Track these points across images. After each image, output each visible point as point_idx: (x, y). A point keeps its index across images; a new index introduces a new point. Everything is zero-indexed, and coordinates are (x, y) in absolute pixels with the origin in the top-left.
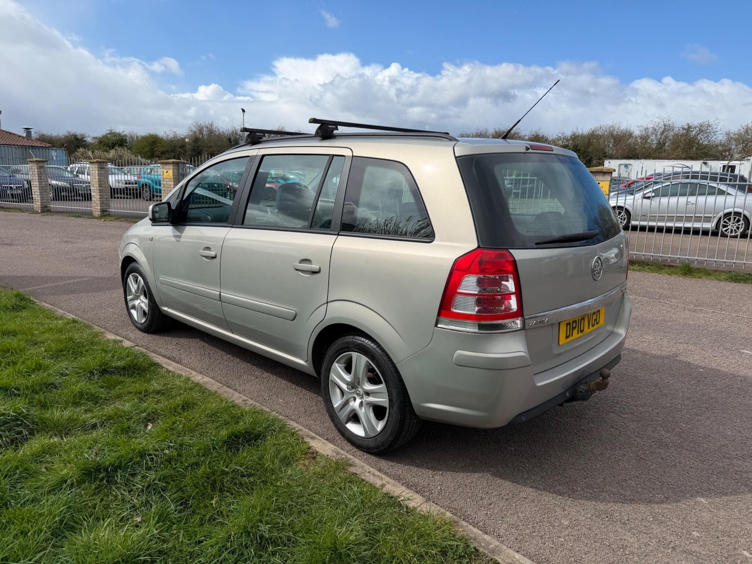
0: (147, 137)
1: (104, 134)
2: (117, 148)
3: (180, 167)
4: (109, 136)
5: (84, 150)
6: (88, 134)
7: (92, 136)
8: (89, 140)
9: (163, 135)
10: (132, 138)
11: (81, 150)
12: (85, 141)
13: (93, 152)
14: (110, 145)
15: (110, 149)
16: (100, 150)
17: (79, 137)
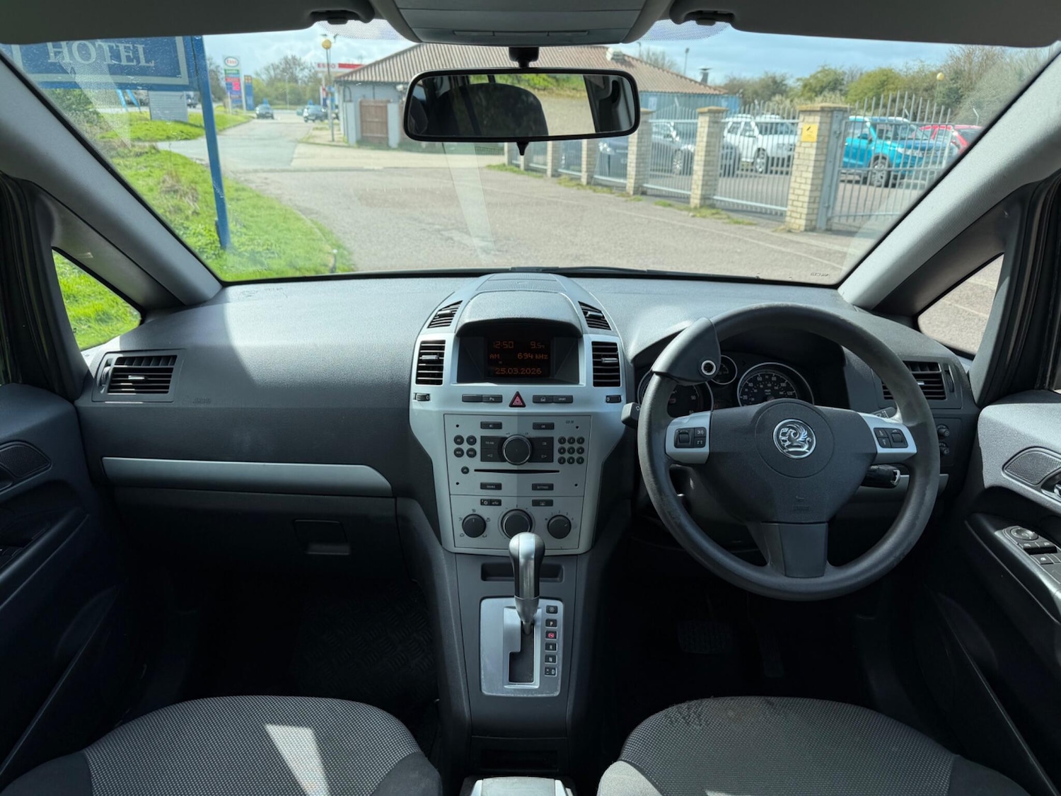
2: (827, 94)
3: (835, 119)
4: (819, 75)
5: (781, 98)
7: (796, 77)
8: (790, 82)
9: (901, 68)
10: (853, 76)
11: (778, 98)
12: (785, 85)
13: (792, 101)
14: (817, 89)
15: (816, 96)
16: (802, 98)
17: (778, 80)
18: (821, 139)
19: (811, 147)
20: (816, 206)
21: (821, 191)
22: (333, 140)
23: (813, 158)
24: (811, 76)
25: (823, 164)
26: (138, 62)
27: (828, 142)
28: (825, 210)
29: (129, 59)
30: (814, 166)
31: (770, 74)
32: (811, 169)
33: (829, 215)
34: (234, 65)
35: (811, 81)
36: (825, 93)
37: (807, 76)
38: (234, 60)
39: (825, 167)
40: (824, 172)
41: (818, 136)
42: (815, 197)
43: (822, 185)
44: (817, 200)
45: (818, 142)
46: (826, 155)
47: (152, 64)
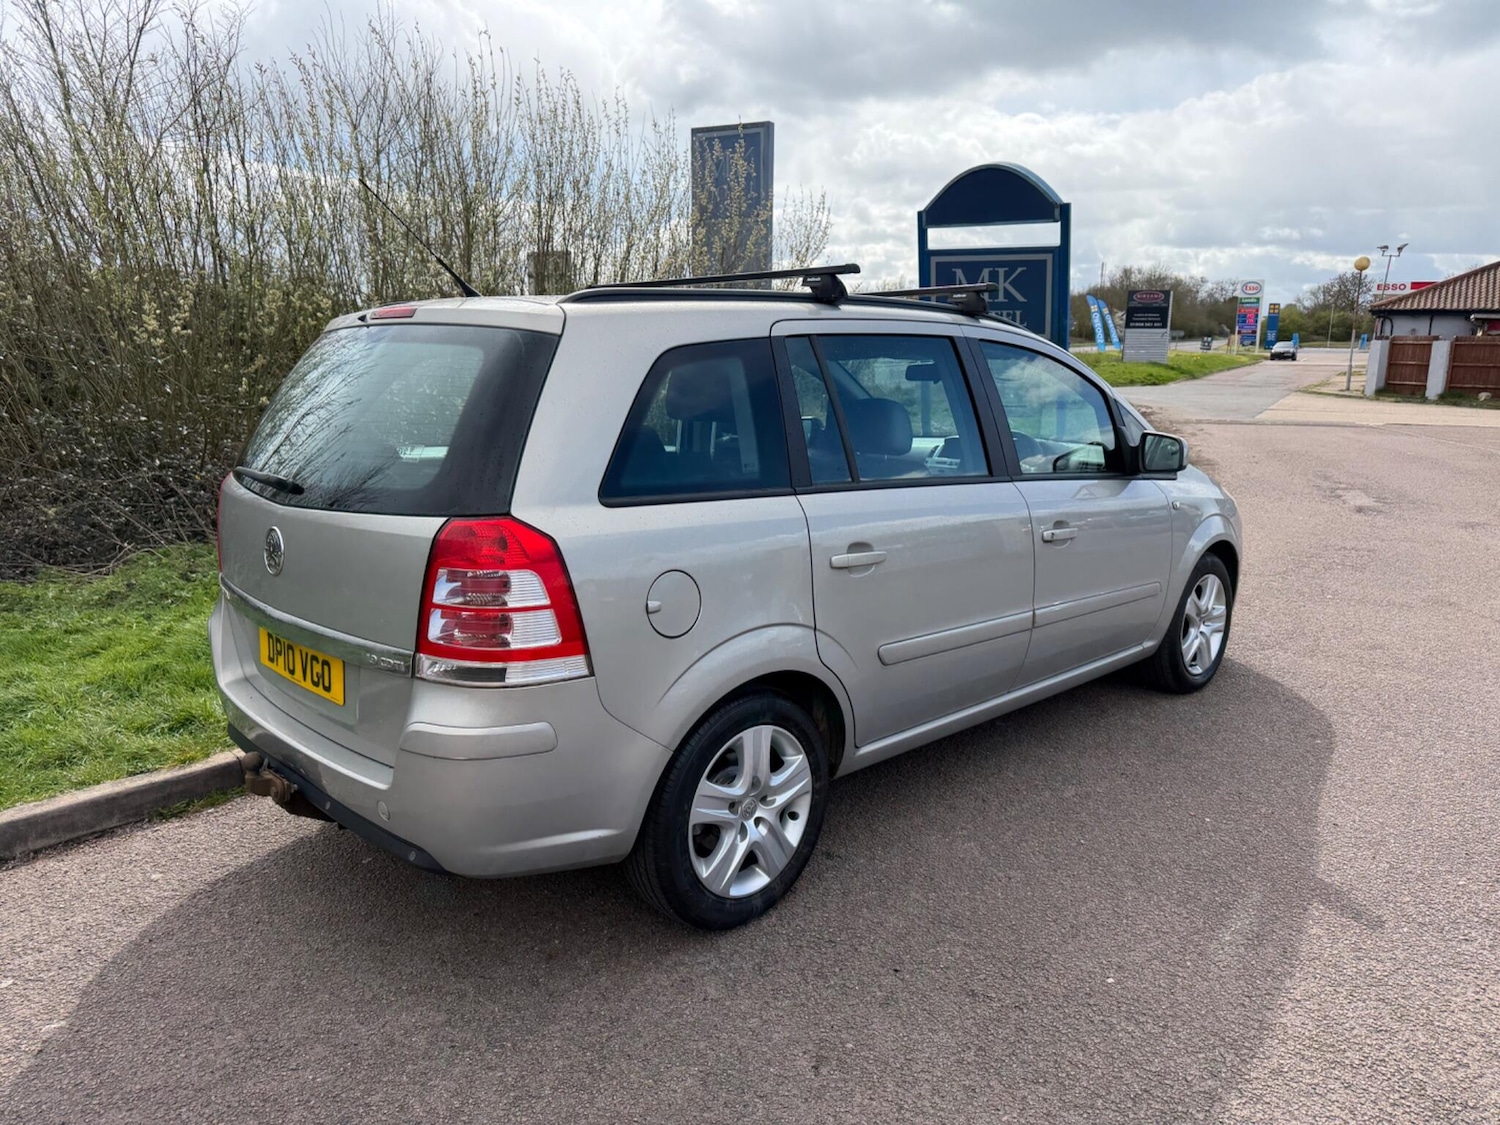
22: (1348, 389)
34: (1255, 291)
38: (1256, 285)
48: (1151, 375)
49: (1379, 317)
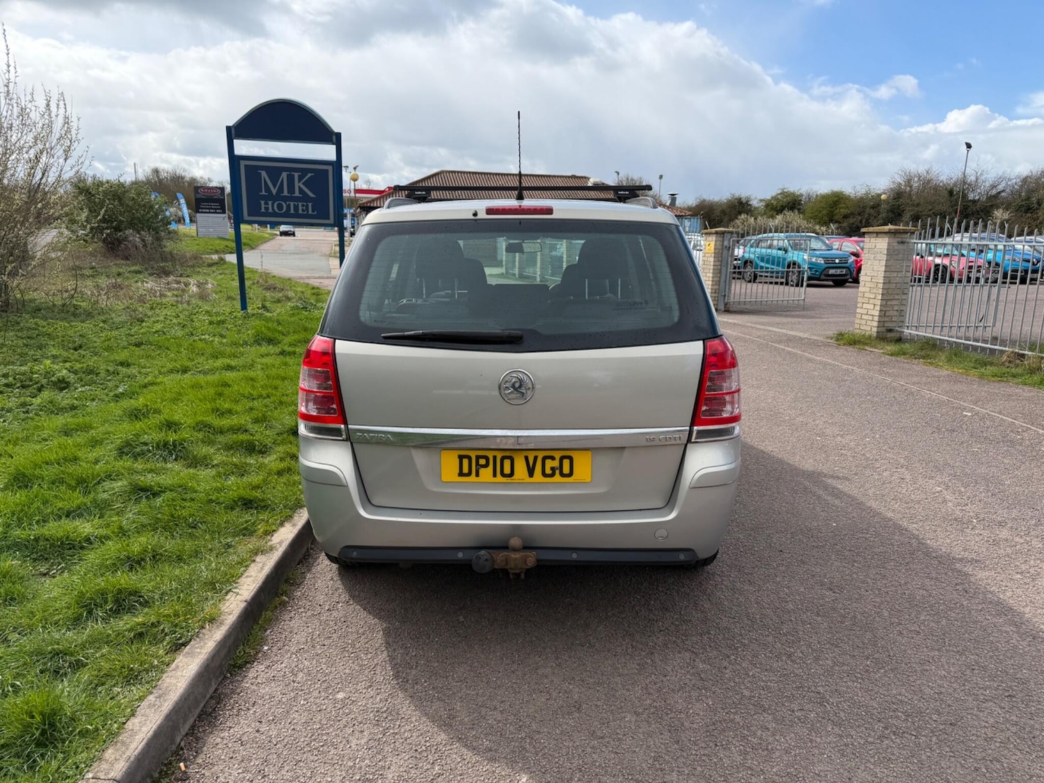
0: (827, 195)
1: (774, 194)
2: (786, 213)
3: (725, 238)
4: (779, 197)
5: (746, 216)
6: (754, 196)
7: (760, 198)
8: (755, 203)
9: (850, 191)
10: (809, 197)
11: (743, 216)
12: (750, 205)
13: (756, 219)
14: (778, 208)
15: (777, 214)
16: (765, 217)
17: (744, 201)
18: (717, 251)
19: (711, 256)
20: (716, 295)
21: (719, 285)
23: (712, 264)
24: (772, 198)
25: (719, 267)
26: (308, 212)
27: (722, 253)
28: (722, 298)
29: (303, 211)
30: (713, 269)
31: (737, 195)
32: (711, 271)
33: (726, 301)
35: (773, 202)
36: (785, 212)
37: (769, 197)
39: (721, 269)
40: (720, 273)
41: (715, 249)
42: (716, 290)
43: (719, 281)
44: (717, 291)
45: (715, 253)
46: (721, 261)
47: (315, 213)
48: (227, 246)
49: (364, 211)
